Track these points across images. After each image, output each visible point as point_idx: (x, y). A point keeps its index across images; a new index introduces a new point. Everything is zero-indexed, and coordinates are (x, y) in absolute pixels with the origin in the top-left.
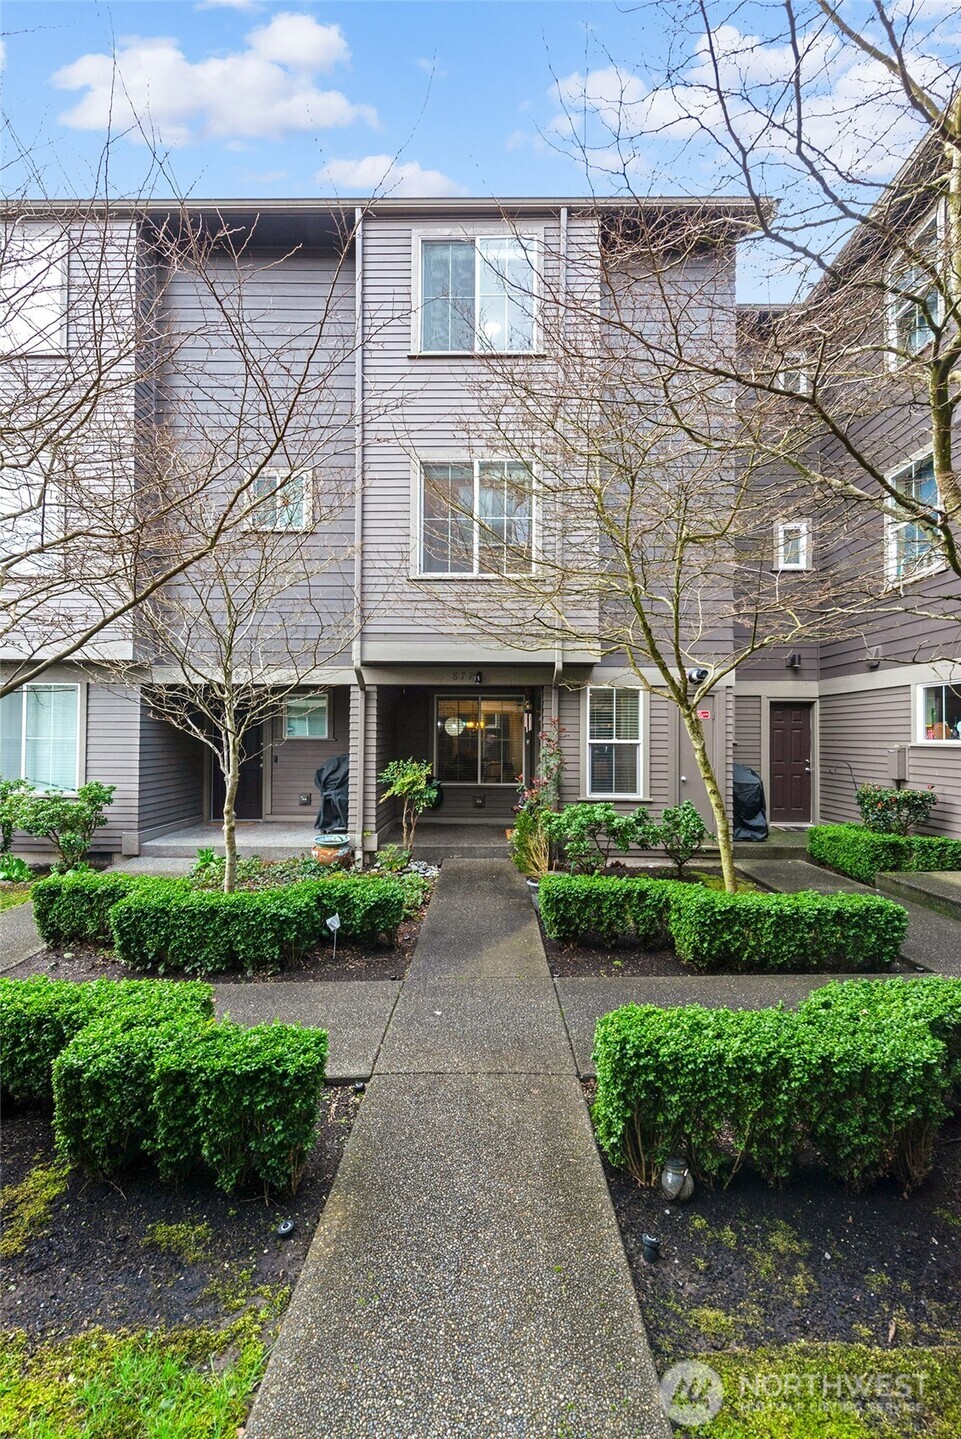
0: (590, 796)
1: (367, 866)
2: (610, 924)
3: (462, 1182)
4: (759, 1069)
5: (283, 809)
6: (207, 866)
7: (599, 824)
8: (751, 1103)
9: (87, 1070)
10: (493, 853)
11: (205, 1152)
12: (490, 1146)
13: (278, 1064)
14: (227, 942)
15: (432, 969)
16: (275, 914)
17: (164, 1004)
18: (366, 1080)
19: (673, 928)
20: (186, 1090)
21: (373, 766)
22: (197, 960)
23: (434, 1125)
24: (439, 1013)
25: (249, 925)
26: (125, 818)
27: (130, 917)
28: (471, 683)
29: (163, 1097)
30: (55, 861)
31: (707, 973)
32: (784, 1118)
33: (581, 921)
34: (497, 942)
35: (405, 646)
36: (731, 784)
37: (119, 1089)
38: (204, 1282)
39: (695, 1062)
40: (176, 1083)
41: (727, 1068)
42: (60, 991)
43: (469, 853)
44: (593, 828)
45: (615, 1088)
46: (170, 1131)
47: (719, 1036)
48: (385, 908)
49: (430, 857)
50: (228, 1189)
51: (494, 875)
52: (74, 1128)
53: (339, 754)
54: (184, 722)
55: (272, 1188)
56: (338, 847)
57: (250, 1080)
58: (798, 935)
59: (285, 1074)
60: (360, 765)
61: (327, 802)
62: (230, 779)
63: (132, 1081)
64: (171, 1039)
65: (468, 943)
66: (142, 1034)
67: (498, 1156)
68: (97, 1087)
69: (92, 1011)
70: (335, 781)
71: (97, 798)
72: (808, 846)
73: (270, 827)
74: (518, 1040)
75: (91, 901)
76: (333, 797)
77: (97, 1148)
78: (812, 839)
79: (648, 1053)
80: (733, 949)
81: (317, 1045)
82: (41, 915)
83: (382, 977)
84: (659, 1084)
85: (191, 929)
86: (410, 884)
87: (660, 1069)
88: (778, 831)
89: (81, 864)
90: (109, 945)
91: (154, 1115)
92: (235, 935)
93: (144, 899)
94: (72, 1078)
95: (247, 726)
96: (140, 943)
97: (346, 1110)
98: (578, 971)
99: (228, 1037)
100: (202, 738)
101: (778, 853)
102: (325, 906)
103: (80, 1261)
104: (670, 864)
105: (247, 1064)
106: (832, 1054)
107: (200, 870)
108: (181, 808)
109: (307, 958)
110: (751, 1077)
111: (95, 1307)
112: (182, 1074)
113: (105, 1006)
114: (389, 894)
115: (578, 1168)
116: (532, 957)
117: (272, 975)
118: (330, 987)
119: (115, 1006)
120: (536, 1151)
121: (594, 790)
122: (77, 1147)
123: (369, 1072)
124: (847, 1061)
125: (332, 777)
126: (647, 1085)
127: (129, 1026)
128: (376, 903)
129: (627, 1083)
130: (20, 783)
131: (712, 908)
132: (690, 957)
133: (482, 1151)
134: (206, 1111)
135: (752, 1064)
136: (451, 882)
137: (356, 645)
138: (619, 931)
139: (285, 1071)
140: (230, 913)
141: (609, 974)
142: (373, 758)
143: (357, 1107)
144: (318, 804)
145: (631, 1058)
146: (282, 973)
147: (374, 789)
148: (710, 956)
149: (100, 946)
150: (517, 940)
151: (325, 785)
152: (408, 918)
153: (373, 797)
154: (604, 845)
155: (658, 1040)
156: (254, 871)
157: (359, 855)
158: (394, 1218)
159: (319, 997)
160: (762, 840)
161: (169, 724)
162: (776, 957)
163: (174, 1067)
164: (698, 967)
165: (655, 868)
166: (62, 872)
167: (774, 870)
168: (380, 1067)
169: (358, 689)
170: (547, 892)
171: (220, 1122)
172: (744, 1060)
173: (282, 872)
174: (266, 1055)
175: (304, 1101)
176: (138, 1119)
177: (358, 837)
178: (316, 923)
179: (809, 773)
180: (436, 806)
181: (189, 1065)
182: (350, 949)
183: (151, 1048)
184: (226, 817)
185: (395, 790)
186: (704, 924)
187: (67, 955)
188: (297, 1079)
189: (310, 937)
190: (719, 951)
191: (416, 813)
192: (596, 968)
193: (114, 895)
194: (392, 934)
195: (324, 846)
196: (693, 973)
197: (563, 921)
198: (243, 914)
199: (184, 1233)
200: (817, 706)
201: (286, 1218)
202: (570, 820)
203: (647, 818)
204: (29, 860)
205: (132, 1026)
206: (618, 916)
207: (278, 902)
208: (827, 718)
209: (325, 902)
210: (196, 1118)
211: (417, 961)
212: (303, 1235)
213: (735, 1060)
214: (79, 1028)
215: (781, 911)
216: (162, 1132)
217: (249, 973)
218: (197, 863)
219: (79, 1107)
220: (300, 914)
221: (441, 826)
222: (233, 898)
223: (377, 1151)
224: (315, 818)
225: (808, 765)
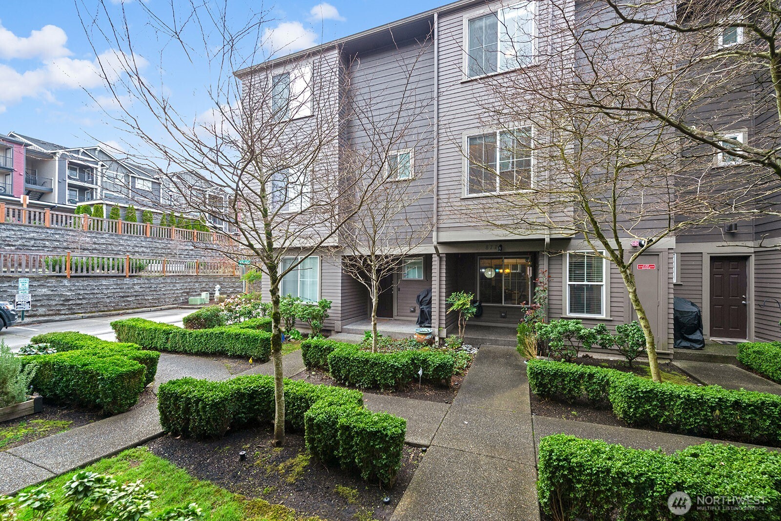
0: (569, 315)
1: (441, 345)
2: (570, 391)
3: (465, 501)
4: (632, 481)
5: (402, 314)
6: (368, 339)
7: (573, 332)
8: (627, 499)
9: (315, 419)
10: (509, 344)
11: (356, 461)
12: (482, 489)
13: (384, 430)
14: (373, 375)
15: (466, 401)
16: (392, 365)
17: (344, 398)
18: (427, 447)
19: (611, 398)
20: (350, 434)
21: (444, 294)
22: (360, 382)
23: (456, 473)
24: (466, 423)
25: (382, 369)
26: (335, 315)
27: (335, 360)
28: (497, 251)
29: (341, 435)
30: (310, 332)
31: (634, 427)
32: (649, 512)
33: (552, 386)
34: (504, 392)
35: (459, 233)
36: (672, 311)
37: (326, 428)
38: (355, 512)
39: (591, 469)
40: (346, 431)
41: (612, 476)
42: (308, 387)
43: (495, 342)
44: (568, 334)
45: (546, 474)
46: (344, 449)
47: (610, 459)
48: (443, 367)
49: (474, 343)
50: (365, 478)
51: (508, 356)
52: (311, 441)
53: (428, 287)
54: (356, 275)
55: (383, 483)
56: (426, 334)
57: (374, 435)
58: (702, 413)
59: (387, 435)
60: (437, 294)
61: (422, 312)
62: (374, 301)
63: (331, 427)
64: (345, 413)
65: (488, 390)
66: (335, 409)
67: (485, 494)
68: (318, 426)
69: (318, 397)
70: (425, 301)
71: (325, 306)
72: (738, 356)
73: (396, 322)
74: (505, 443)
75: (321, 351)
76: (425, 309)
77: (319, 450)
78: (741, 351)
79: (564, 460)
80: (652, 415)
81: (401, 425)
82: (304, 355)
83: (441, 401)
84: (570, 477)
85: (358, 368)
86: (461, 356)
87: (571, 470)
88: (716, 344)
89: (320, 335)
90: (328, 371)
91: (338, 441)
92: (376, 373)
93: (340, 353)
94: (311, 421)
95: (382, 277)
96: (339, 371)
97: (417, 458)
98: (548, 413)
99: (366, 415)
100: (363, 283)
101: (712, 358)
102: (416, 363)
103: (313, 490)
104: (623, 359)
105: (372, 428)
106: (683, 482)
107: (365, 341)
108: (358, 312)
109: (408, 388)
110: (627, 484)
111: (317, 509)
112: (348, 427)
113: (323, 396)
114: (446, 361)
115: (526, 510)
116: (522, 402)
117: (391, 393)
118: (416, 402)
119: (326, 396)
120: (505, 497)
121: (571, 311)
122: (313, 448)
123: (429, 444)
124: (695, 488)
125: (424, 299)
126: (564, 476)
127: (330, 404)
128: (440, 364)
129: (553, 473)
130: (298, 299)
131: (637, 389)
132: (621, 416)
133: (477, 490)
134: (357, 444)
135: (628, 477)
136: (482, 357)
137: (434, 234)
138: (576, 395)
139: (387, 434)
140: (374, 362)
141: (567, 418)
142: (444, 290)
143: (422, 458)
144: (418, 311)
145: (555, 460)
146: (396, 392)
147: (444, 306)
148: (635, 417)
149: (325, 371)
150: (515, 392)
151: (421, 303)
152: (458, 374)
153: (444, 310)
154: (576, 344)
155: (571, 454)
156: (388, 343)
157: (437, 339)
158: (431, 508)
159: (411, 406)
160: (700, 349)
161: (350, 275)
162: (686, 424)
163: (345, 424)
164: (627, 422)
165: (614, 361)
166: (313, 337)
167: (706, 369)
168: (435, 442)
169: (436, 256)
170: (531, 368)
171: (362, 449)
172: (623, 474)
173: (400, 345)
174: (380, 425)
175: (395, 448)
176: (333, 442)
177: (436, 330)
178: (412, 371)
179: (745, 305)
180: (478, 315)
181: (351, 424)
182: (428, 385)
183: (338, 415)
184: (373, 319)
185: (454, 307)
186: (630, 398)
187: (313, 373)
188: (391, 438)
189: (409, 377)
190: (642, 415)
191: (465, 319)
192: (560, 414)
193: (330, 349)
194: (448, 381)
195: (419, 333)
196: (624, 426)
197: (540, 385)
198: (379, 363)
199: (349, 491)
200: (753, 259)
201: (387, 496)
202: (552, 329)
203: (605, 330)
204: (301, 331)
205: (331, 405)
206: (575, 386)
207: (394, 359)
208: (761, 267)
209: (416, 361)
210: (353, 446)
211: (459, 396)
212: (392, 504)
213: (617, 473)
214: (314, 403)
215: (689, 396)
216: (341, 449)
217: (382, 390)
218: (364, 337)
219: (313, 433)
220: (404, 366)
221: (481, 326)
222: (375, 356)
223: (428, 479)
224: (416, 319)
225: (745, 299)
